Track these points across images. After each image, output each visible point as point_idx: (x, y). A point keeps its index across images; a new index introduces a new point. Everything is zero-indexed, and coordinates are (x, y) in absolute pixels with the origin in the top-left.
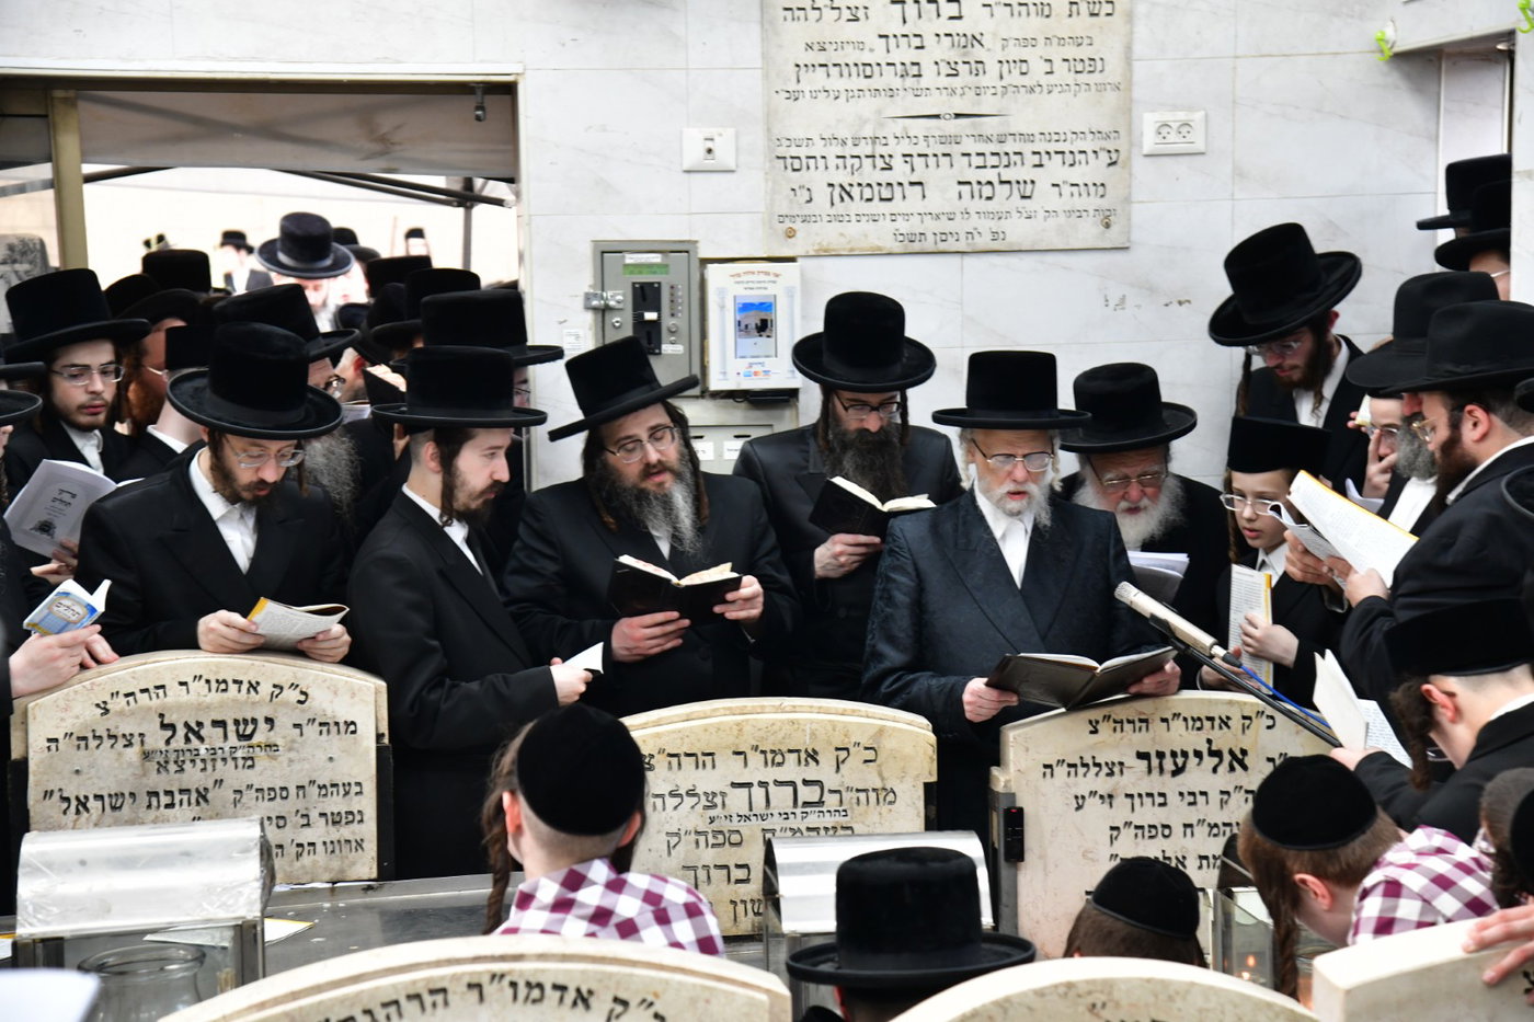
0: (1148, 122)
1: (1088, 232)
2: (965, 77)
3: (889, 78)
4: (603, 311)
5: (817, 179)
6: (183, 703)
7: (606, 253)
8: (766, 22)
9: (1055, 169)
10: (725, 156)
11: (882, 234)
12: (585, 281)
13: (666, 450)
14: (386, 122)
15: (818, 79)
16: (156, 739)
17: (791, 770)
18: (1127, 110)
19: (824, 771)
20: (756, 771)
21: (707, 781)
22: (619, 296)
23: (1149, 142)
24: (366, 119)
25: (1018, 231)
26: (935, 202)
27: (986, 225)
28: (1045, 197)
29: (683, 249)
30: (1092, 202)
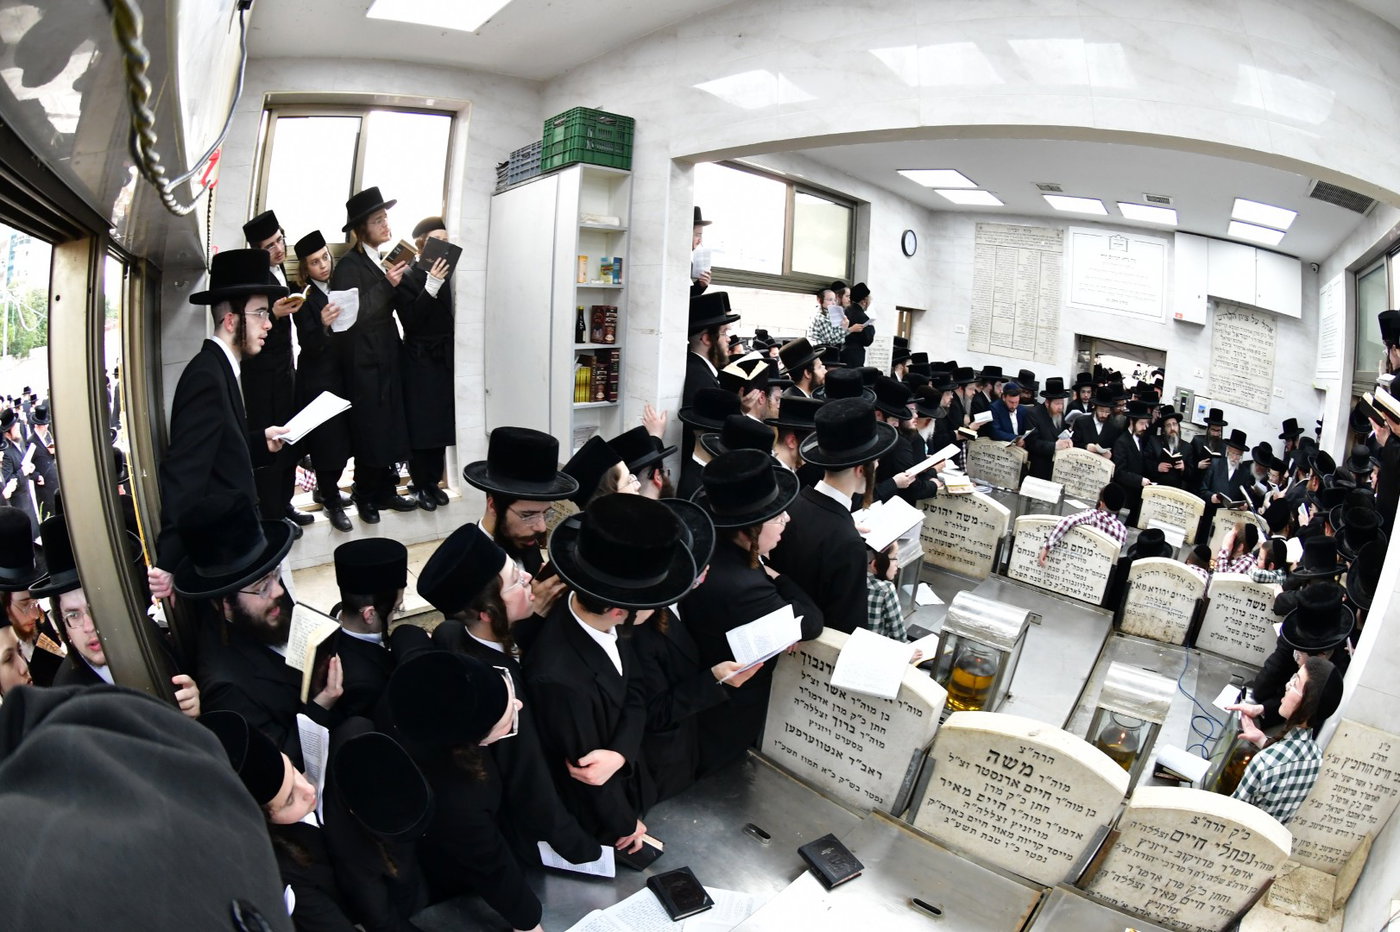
0: (1275, 388)
1: (1262, 409)
2: (1245, 370)
3: (1232, 366)
4: (1176, 401)
5: (1217, 383)
6: (1082, 459)
7: (1178, 389)
8: (1212, 350)
9: (1258, 393)
10: (1201, 375)
11: (1227, 398)
12: (1173, 394)
13: (1176, 428)
14: (1148, 354)
15: (1219, 363)
16: (1075, 464)
17: (1178, 505)
18: (1272, 385)
19: (1184, 507)
20: (1172, 504)
21: (1164, 503)
22: (1179, 398)
23: (1275, 393)
24: (1144, 353)
25: (1250, 405)
26: (1237, 395)
27: (1245, 402)
28: (1256, 399)
29: (1192, 392)
30: (1263, 402)
